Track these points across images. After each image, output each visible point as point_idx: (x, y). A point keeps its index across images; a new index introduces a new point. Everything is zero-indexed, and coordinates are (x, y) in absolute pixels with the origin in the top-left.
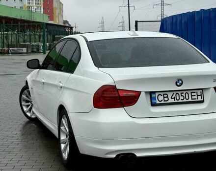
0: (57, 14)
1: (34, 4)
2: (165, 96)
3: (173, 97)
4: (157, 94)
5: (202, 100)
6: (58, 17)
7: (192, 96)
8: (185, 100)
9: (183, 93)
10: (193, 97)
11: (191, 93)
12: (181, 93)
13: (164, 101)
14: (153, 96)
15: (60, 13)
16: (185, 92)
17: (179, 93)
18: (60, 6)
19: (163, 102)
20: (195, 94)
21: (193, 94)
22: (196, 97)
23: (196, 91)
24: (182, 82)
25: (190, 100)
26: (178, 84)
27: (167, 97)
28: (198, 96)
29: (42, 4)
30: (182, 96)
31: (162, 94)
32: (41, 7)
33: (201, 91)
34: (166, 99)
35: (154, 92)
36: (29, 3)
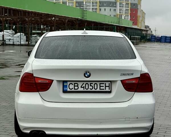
0: (140, 21)
1: (124, 13)
2: (76, 85)
3: (83, 86)
4: (69, 83)
5: (110, 90)
6: (141, 23)
7: (100, 86)
8: (93, 90)
9: (92, 84)
10: (101, 88)
11: (100, 84)
12: (91, 84)
13: (75, 89)
14: (65, 84)
15: (143, 20)
16: (94, 83)
17: (89, 83)
18: (143, 15)
19: (73, 90)
20: (104, 85)
21: (101, 85)
22: (104, 88)
23: (104, 83)
24: (90, 74)
25: (98, 90)
26: (86, 75)
27: (77, 86)
28: (106, 86)
29: (129, 14)
30: (91, 86)
31: (73, 83)
32: (128, 15)
33: (110, 83)
34: (76, 88)
35: (66, 81)
36: (120, 12)
